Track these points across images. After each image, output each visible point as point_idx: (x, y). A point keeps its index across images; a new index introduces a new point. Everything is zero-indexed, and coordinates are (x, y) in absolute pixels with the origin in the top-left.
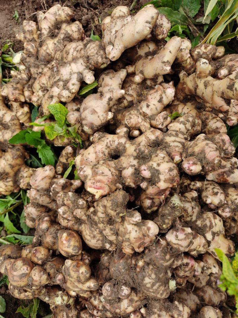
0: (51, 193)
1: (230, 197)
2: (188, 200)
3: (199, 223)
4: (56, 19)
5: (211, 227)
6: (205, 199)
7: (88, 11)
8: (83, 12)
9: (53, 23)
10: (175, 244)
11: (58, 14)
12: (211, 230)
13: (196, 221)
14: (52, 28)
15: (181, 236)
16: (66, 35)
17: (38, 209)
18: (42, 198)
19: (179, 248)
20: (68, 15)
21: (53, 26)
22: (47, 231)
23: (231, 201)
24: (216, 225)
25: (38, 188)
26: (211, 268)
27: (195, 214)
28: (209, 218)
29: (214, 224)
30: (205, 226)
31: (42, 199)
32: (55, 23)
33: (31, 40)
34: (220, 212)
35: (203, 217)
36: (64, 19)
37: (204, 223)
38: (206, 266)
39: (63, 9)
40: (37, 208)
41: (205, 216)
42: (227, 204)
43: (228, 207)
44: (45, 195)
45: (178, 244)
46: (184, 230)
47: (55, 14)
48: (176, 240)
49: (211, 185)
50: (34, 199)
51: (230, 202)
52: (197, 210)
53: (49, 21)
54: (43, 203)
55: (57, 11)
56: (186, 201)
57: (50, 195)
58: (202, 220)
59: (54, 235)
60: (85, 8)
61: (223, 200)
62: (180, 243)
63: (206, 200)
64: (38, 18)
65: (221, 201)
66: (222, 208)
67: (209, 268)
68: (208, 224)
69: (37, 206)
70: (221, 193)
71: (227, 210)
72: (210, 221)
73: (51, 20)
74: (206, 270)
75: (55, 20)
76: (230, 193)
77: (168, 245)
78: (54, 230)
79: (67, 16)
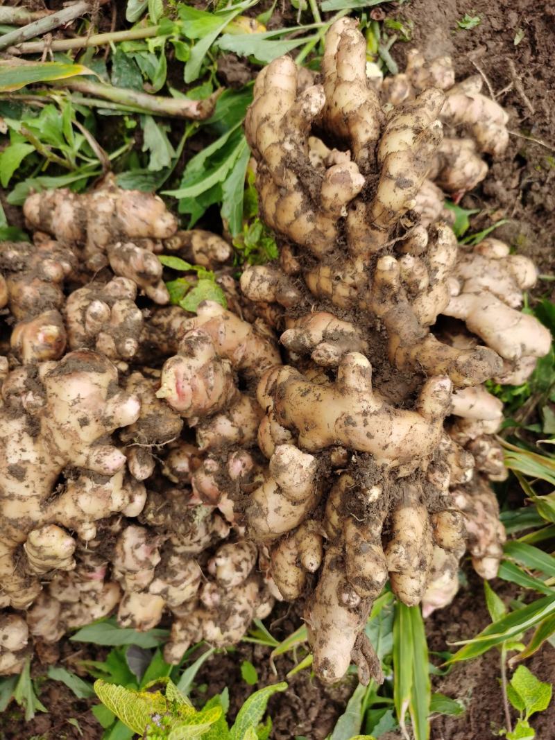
0: (119, 245)
1: (241, 592)
2: (210, 527)
3: (175, 560)
4: (476, 124)
5: (176, 584)
6: (220, 553)
7: (515, 188)
8: (510, 179)
9: (466, 119)
10: (122, 549)
11: (488, 123)
12: (170, 586)
13: (176, 554)
14: (456, 119)
15: (141, 554)
16: (449, 157)
17: (74, 226)
18: (103, 227)
19: (118, 557)
20: (492, 145)
21: (460, 120)
22: (44, 281)
23: (235, 597)
24: (183, 590)
25: (119, 215)
26: (97, 603)
27: (188, 549)
28: (190, 573)
29: (182, 586)
30: (173, 573)
31: (100, 228)
32: (467, 123)
33: (415, 85)
34: (208, 586)
35: (187, 563)
36: (482, 139)
37: (178, 570)
38: (99, 594)
39: (500, 131)
40: (76, 224)
41: (191, 565)
42: (226, 593)
43: (222, 597)
44: (111, 232)
45: (124, 553)
46: (153, 552)
47: (486, 118)
48: (132, 548)
49: (251, 552)
50: (93, 212)
51: (230, 595)
52: (197, 549)
53: (468, 110)
54: (92, 233)
55: (494, 118)
56: (207, 525)
57: (114, 242)
58: (182, 564)
59: (43, 303)
60: (520, 180)
61: (230, 585)
62: (129, 557)
63: (220, 557)
64: (467, 83)
65: (229, 582)
66: (215, 587)
67: (95, 599)
68: (179, 577)
69: (81, 222)
70: (243, 577)
71: (216, 597)
72: (185, 578)
73: (471, 113)
74: (90, 596)
75: (474, 122)
76: (248, 588)
77: (115, 536)
78: (52, 297)
79: (490, 144)
